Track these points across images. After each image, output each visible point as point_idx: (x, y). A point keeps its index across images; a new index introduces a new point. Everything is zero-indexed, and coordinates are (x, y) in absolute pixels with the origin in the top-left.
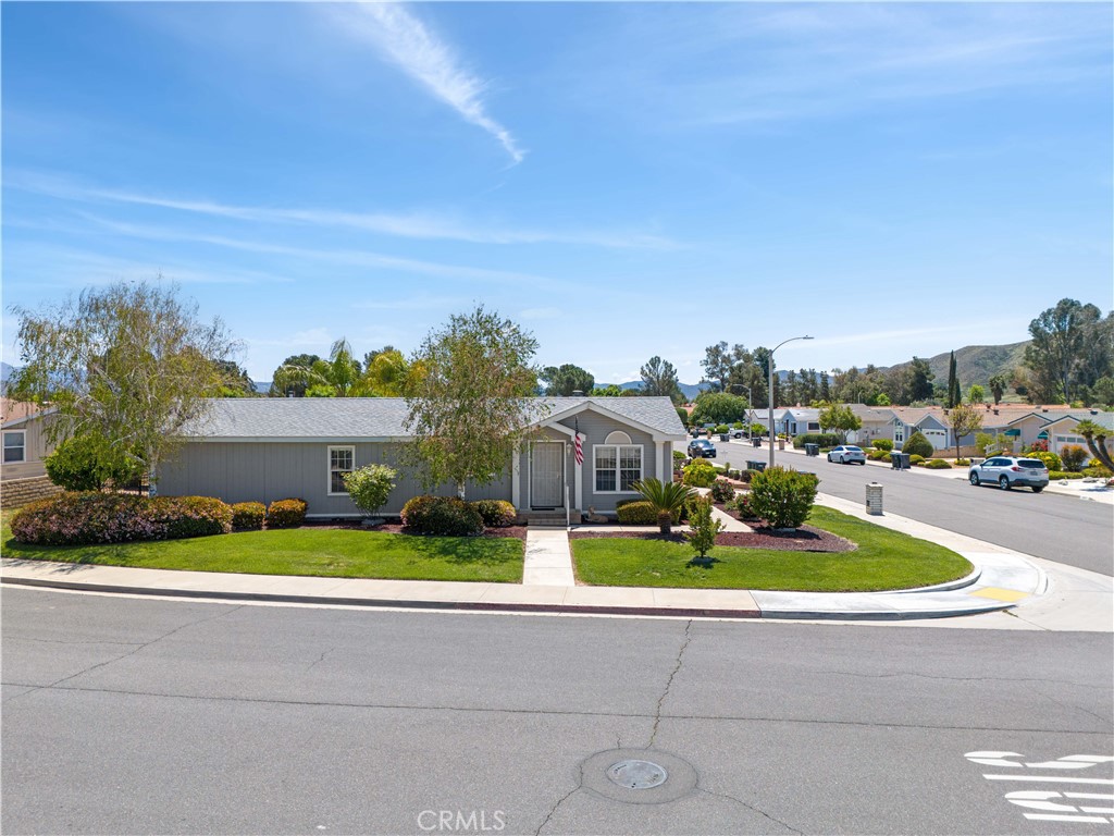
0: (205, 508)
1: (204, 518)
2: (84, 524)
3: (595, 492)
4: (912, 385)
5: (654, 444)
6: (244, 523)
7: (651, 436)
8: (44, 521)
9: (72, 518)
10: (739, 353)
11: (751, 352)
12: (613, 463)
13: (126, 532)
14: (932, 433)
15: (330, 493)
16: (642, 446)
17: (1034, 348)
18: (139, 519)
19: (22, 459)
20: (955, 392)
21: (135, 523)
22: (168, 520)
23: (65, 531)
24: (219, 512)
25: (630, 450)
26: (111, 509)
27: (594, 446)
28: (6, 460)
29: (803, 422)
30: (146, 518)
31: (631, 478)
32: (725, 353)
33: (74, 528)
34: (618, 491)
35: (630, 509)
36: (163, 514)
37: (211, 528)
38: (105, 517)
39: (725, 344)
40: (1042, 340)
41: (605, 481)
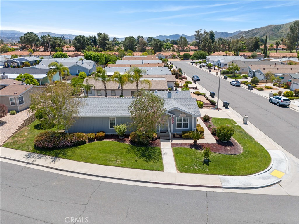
0: (81, 138)
1: (82, 140)
2: (53, 144)
3: (176, 128)
4: (254, 45)
5: (192, 117)
6: (91, 140)
7: (191, 115)
8: (44, 143)
9: (50, 143)
10: (205, 33)
11: (208, 32)
12: (181, 121)
13: (64, 146)
14: (259, 74)
15: (110, 128)
16: (189, 117)
17: (290, 33)
18: (66, 142)
19: (23, 103)
20: (266, 49)
21: (66, 143)
22: (73, 142)
23: (49, 146)
24: (85, 138)
25: (186, 118)
26: (59, 140)
27: (176, 117)
28: (20, 104)
29: (223, 64)
30: (68, 142)
31: (185, 125)
32: (201, 32)
33: (51, 145)
34: (182, 128)
35: (186, 135)
36: (72, 141)
37: (84, 143)
38: (58, 142)
39: (201, 30)
40: (292, 31)
41: (179, 125)
